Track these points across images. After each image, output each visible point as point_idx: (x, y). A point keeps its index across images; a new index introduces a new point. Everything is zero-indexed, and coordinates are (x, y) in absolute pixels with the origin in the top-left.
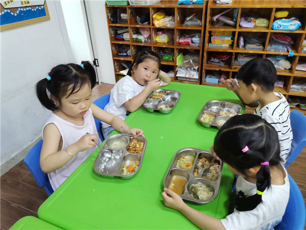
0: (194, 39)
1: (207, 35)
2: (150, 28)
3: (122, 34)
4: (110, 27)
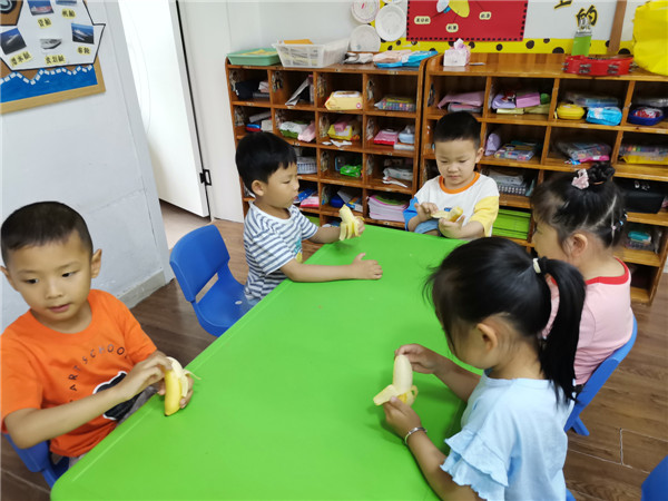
0: (403, 136)
1: (425, 127)
2: (314, 112)
3: (259, 122)
4: (236, 107)
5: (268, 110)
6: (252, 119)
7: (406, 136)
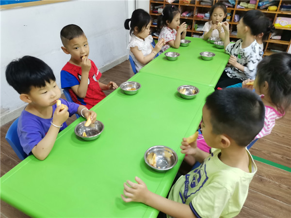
2: (178, 5)
3: (157, 9)
4: (151, 3)
5: (163, 4)
6: (156, 7)
7: (207, 15)
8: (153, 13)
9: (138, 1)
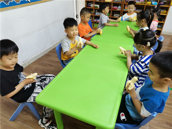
0: (119, 7)
1: (124, 5)
4: (86, 1)
5: (93, 2)
8: (87, 6)
9: (78, 1)
